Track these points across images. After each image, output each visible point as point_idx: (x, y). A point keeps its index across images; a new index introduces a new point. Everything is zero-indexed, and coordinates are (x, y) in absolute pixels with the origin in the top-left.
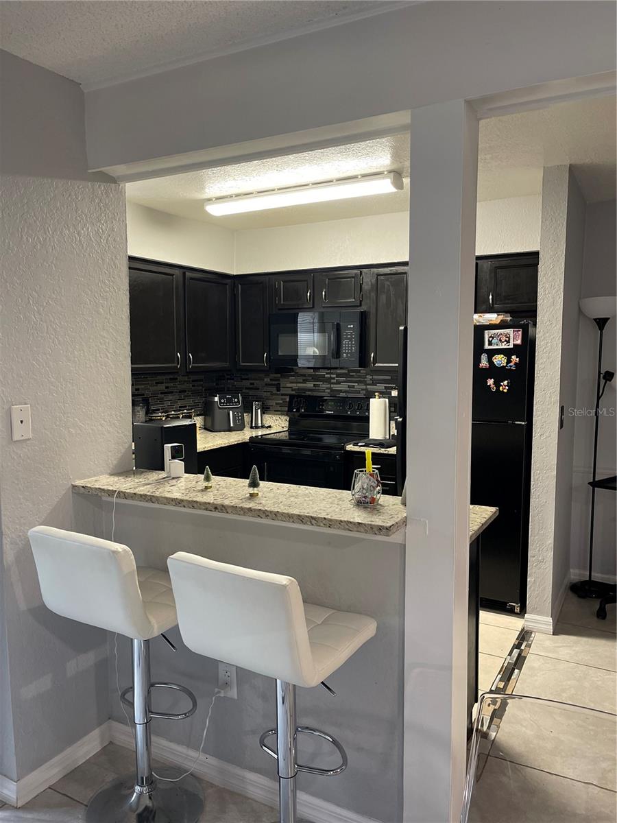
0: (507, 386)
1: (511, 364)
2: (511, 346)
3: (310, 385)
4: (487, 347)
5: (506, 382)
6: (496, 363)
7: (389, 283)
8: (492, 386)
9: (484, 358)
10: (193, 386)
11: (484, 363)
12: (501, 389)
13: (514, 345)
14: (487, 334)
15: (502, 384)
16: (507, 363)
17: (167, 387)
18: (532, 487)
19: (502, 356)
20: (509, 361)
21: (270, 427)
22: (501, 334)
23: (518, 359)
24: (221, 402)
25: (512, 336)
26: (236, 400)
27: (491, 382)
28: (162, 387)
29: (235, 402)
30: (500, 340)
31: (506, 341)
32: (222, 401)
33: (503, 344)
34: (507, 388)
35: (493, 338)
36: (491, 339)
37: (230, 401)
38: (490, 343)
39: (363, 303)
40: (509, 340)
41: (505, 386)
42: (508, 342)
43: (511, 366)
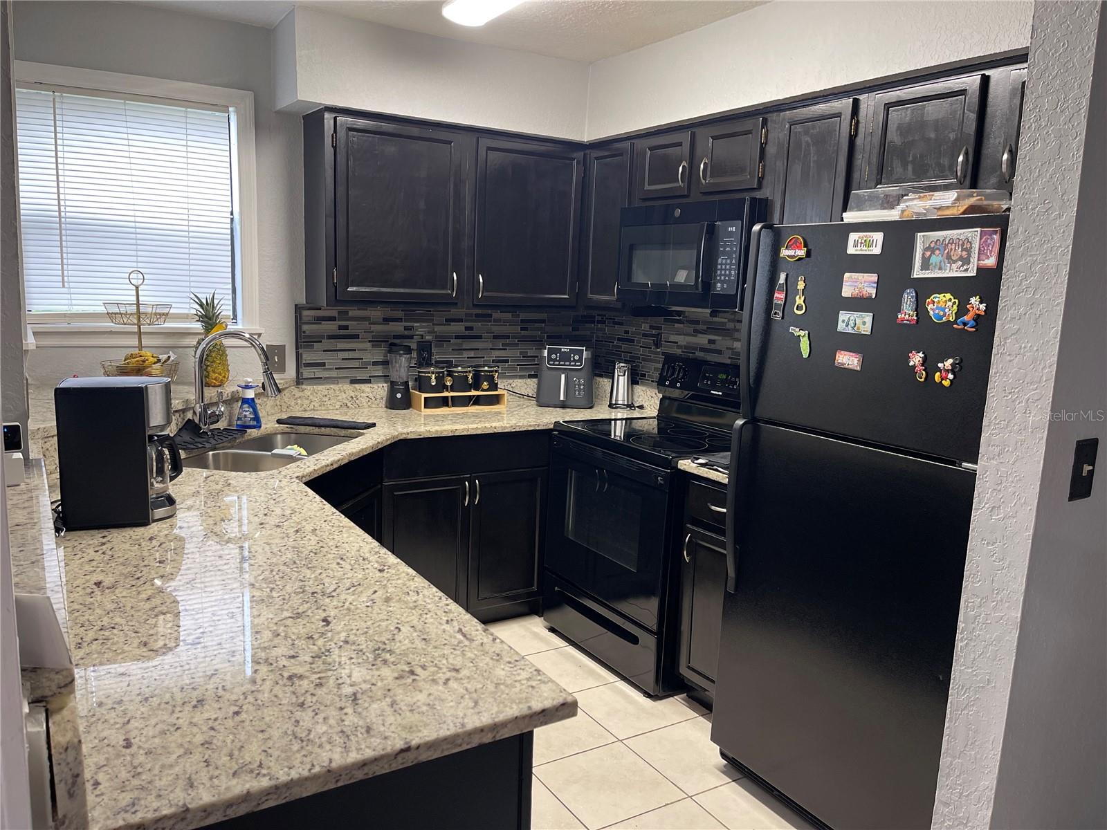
0: (953, 371)
1: (966, 318)
2: (972, 273)
3: (702, 340)
4: (917, 273)
5: (951, 361)
6: (931, 313)
7: (808, 139)
8: (919, 368)
9: (908, 298)
10: (522, 329)
11: (907, 312)
12: (937, 376)
13: (979, 269)
14: (922, 240)
15: (940, 365)
16: (958, 315)
17: (467, 328)
18: (958, 636)
19: (948, 296)
20: (962, 311)
21: (641, 407)
22: (952, 242)
23: (983, 307)
24: (550, 359)
25: (976, 245)
26: (577, 357)
27: (916, 359)
28: (459, 328)
29: (575, 361)
30: (949, 257)
31: (961, 258)
32: (554, 356)
33: (954, 266)
34: (951, 376)
35: (933, 252)
36: (928, 254)
37: (565, 357)
38: (926, 265)
39: (765, 182)
40: (969, 255)
41: (947, 371)
42: (966, 261)
43: (965, 324)
